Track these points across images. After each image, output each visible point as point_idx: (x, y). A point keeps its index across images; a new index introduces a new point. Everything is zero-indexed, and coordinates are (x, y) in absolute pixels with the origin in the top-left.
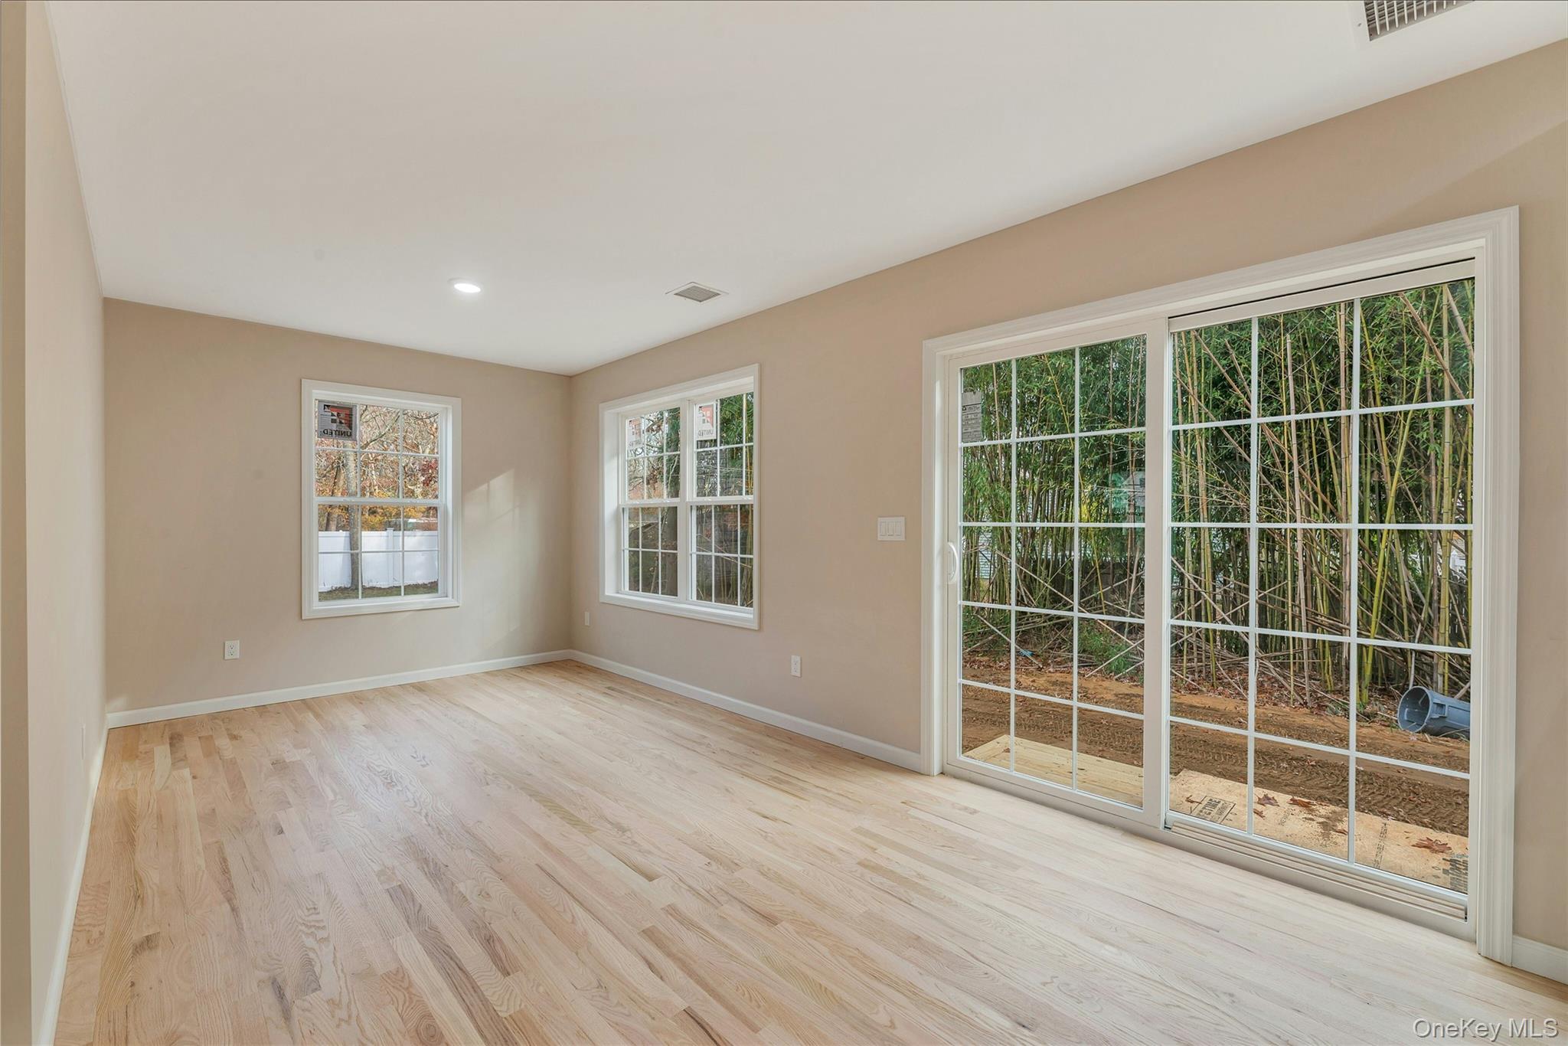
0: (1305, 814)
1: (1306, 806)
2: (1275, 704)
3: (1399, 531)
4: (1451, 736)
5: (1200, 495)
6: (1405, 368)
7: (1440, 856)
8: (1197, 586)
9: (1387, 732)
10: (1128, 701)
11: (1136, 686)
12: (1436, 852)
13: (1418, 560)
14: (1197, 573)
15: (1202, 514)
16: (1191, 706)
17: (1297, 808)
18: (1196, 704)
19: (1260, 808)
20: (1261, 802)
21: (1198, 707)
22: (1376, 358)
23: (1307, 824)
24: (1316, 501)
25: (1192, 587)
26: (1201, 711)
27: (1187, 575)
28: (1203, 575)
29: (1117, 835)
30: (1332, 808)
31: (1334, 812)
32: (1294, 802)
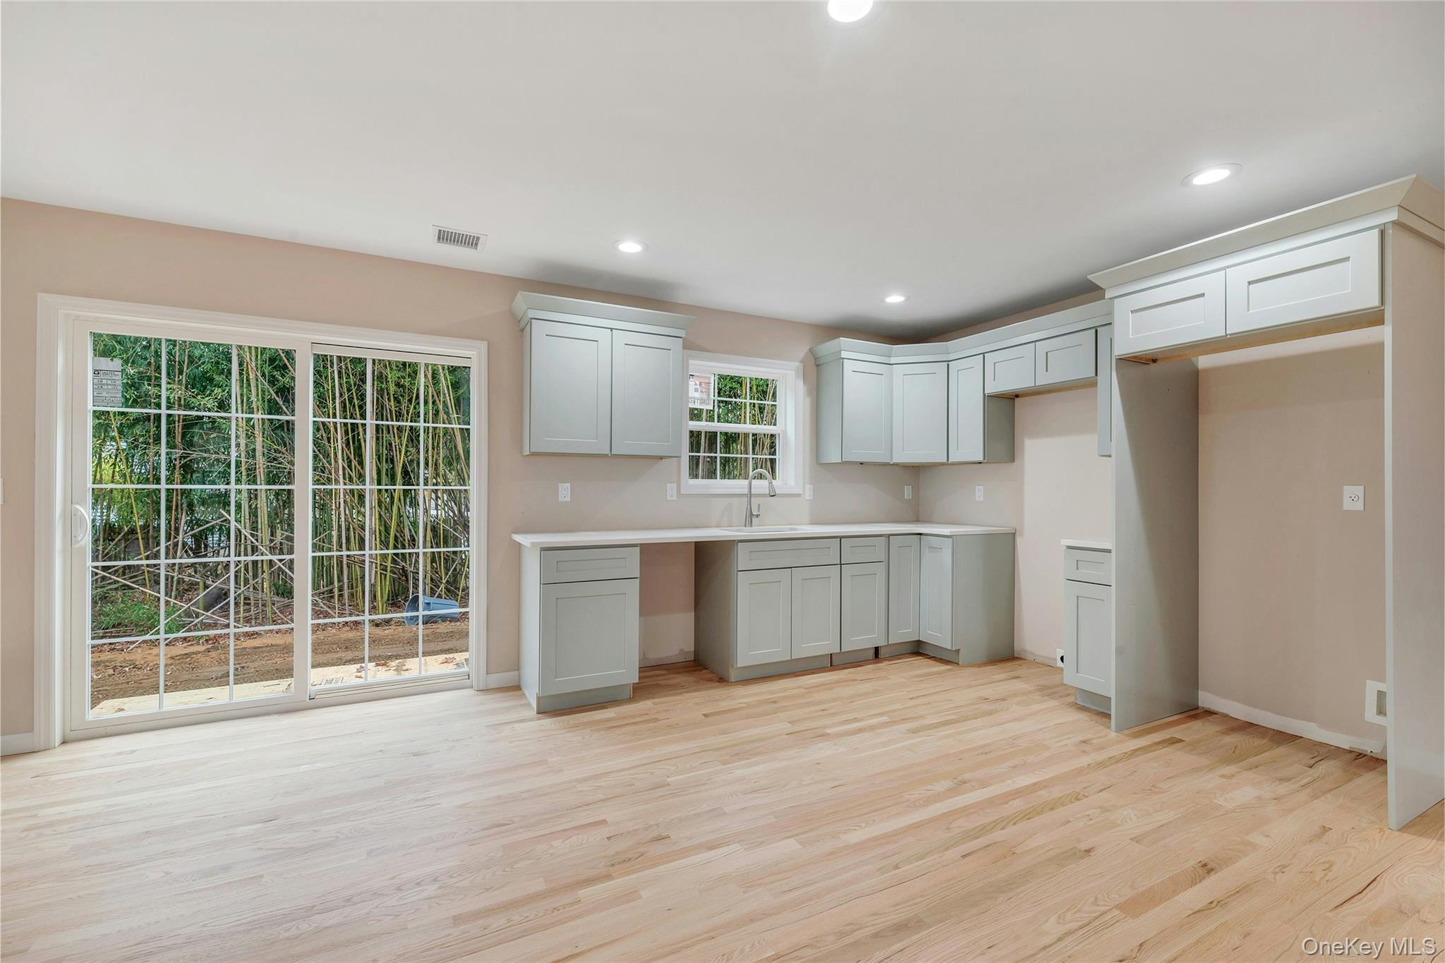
0: (385, 668)
1: (383, 665)
2: (324, 630)
3: (404, 490)
4: (433, 622)
5: (257, 459)
6: (408, 379)
7: (452, 664)
8: (254, 541)
9: (400, 629)
10: (189, 659)
11: (192, 645)
12: (450, 663)
13: (411, 511)
14: (254, 528)
15: (258, 477)
16: (255, 648)
17: (380, 667)
18: (258, 645)
19: (359, 674)
20: (358, 671)
21: (262, 647)
22: (391, 369)
23: (388, 672)
24: (350, 467)
25: (249, 542)
26: (264, 649)
27: (243, 531)
28: (259, 531)
29: (276, 716)
30: (398, 661)
31: (400, 662)
32: (377, 665)
